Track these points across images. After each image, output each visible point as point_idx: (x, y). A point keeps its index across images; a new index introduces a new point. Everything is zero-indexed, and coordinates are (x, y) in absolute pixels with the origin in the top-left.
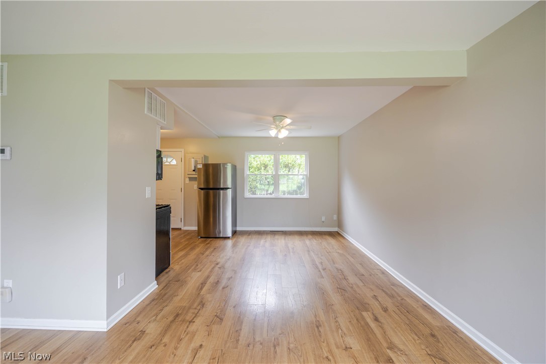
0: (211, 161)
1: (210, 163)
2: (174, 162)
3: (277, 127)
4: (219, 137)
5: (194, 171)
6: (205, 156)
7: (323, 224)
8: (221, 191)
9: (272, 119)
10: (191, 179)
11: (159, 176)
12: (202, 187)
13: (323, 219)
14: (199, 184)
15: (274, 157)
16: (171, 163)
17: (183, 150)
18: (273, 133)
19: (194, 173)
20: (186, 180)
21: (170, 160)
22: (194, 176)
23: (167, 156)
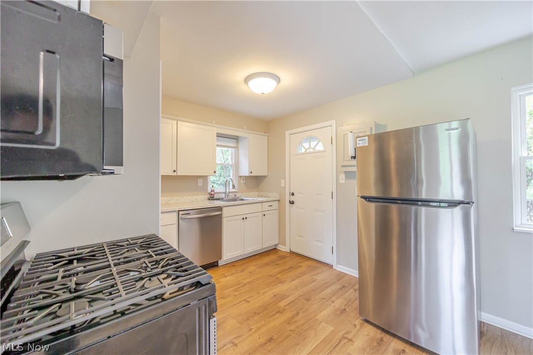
2: (320, 147)
5: (354, 157)
8: (423, 210)
10: (349, 175)
12: (373, 193)
14: (363, 185)
16: (317, 149)
19: (354, 162)
20: (340, 179)
21: (313, 144)
22: (355, 169)
23: (310, 139)
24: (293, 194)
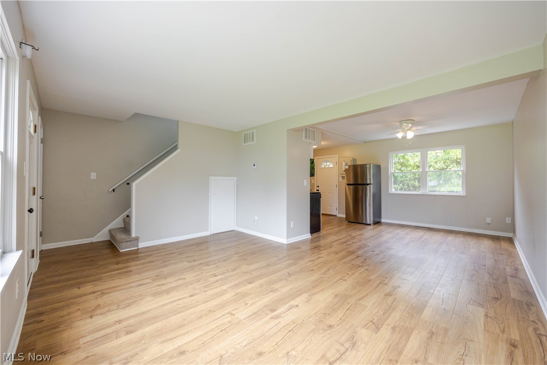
0: (359, 163)
1: (358, 164)
2: (331, 166)
3: (404, 131)
4: (365, 142)
5: (345, 172)
6: (354, 159)
7: (488, 226)
9: (399, 123)
10: (343, 178)
11: (312, 175)
12: (352, 183)
13: (488, 220)
14: (348, 180)
15: (421, 154)
16: (330, 166)
17: (337, 156)
18: (400, 135)
20: (340, 179)
21: (328, 164)
22: (344, 175)
23: (327, 161)
24: (318, 187)
